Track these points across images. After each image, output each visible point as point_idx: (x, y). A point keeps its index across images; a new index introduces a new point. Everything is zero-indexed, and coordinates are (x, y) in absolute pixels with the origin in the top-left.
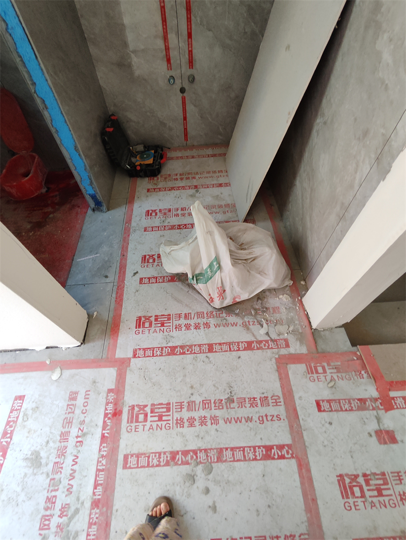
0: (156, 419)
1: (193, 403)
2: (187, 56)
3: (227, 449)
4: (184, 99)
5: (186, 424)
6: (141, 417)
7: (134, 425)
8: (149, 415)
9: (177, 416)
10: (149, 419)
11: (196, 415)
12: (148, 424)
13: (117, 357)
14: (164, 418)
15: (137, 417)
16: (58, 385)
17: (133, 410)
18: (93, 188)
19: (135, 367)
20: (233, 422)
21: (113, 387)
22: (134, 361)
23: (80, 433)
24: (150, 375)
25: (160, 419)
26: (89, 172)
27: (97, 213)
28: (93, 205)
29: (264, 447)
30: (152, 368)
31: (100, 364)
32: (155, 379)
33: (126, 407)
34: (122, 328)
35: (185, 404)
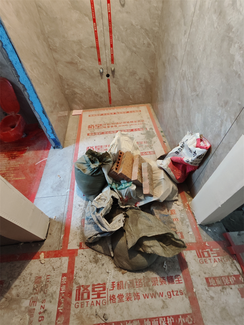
0: (96, 296)
1: (122, 283)
2: (110, 57)
3: (146, 319)
4: (109, 81)
5: (117, 300)
6: (85, 295)
7: (80, 301)
8: (91, 293)
9: (111, 293)
10: (91, 296)
11: (123, 292)
12: (90, 301)
13: (69, 248)
14: (101, 296)
15: (83, 295)
16: (28, 272)
17: (80, 289)
18: (54, 135)
19: (81, 256)
20: (150, 297)
21: (66, 272)
22: (80, 251)
23: (42, 310)
24: (91, 262)
25: (99, 297)
26: (52, 126)
27: (56, 150)
28: (54, 145)
29: (173, 316)
30: (92, 256)
31: (57, 254)
32: (94, 265)
33: (75, 287)
34: (72, 228)
35: (116, 284)
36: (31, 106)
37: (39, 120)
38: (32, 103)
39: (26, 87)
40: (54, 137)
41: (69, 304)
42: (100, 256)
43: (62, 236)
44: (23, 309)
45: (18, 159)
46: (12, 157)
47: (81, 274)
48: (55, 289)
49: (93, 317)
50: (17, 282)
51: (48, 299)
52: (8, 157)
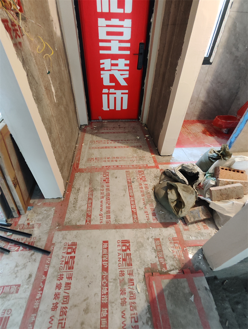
0: (141, 178)
1: (148, 188)
3: (134, 199)
5: (140, 186)
6: (140, 174)
7: (138, 172)
8: (142, 176)
9: (143, 184)
10: (140, 176)
11: (144, 189)
12: (139, 176)
13: (159, 165)
14: (141, 180)
15: (140, 173)
16: (146, 153)
17: (142, 171)
19: (157, 170)
20: (143, 202)
21: (148, 165)
22: (159, 170)
23: (134, 160)
24: (155, 175)
25: (140, 179)
26: (240, 133)
29: (136, 212)
30: (158, 175)
31: (155, 161)
32: (154, 176)
33: (143, 170)
34: (170, 165)
35: (147, 186)
37: (239, 123)
40: (233, 141)
41: (136, 168)
42: (158, 178)
43: (165, 162)
44: (133, 155)
45: (204, 135)
46: (204, 132)
47: (149, 171)
48: (141, 163)
49: (133, 177)
50: (142, 151)
51: (137, 161)
52: (203, 131)
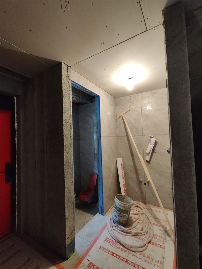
18: (103, 204)
26: (103, 199)
27: (101, 215)
28: (100, 211)
36: (98, 186)
37: (99, 193)
38: (99, 185)
39: (100, 178)
40: (102, 206)
